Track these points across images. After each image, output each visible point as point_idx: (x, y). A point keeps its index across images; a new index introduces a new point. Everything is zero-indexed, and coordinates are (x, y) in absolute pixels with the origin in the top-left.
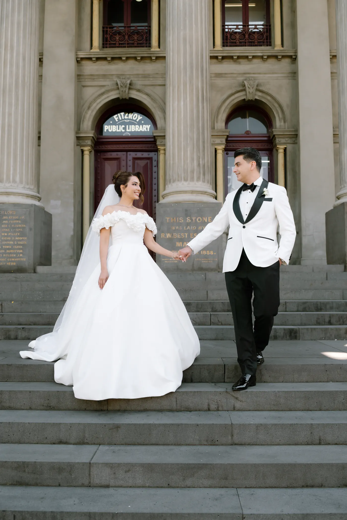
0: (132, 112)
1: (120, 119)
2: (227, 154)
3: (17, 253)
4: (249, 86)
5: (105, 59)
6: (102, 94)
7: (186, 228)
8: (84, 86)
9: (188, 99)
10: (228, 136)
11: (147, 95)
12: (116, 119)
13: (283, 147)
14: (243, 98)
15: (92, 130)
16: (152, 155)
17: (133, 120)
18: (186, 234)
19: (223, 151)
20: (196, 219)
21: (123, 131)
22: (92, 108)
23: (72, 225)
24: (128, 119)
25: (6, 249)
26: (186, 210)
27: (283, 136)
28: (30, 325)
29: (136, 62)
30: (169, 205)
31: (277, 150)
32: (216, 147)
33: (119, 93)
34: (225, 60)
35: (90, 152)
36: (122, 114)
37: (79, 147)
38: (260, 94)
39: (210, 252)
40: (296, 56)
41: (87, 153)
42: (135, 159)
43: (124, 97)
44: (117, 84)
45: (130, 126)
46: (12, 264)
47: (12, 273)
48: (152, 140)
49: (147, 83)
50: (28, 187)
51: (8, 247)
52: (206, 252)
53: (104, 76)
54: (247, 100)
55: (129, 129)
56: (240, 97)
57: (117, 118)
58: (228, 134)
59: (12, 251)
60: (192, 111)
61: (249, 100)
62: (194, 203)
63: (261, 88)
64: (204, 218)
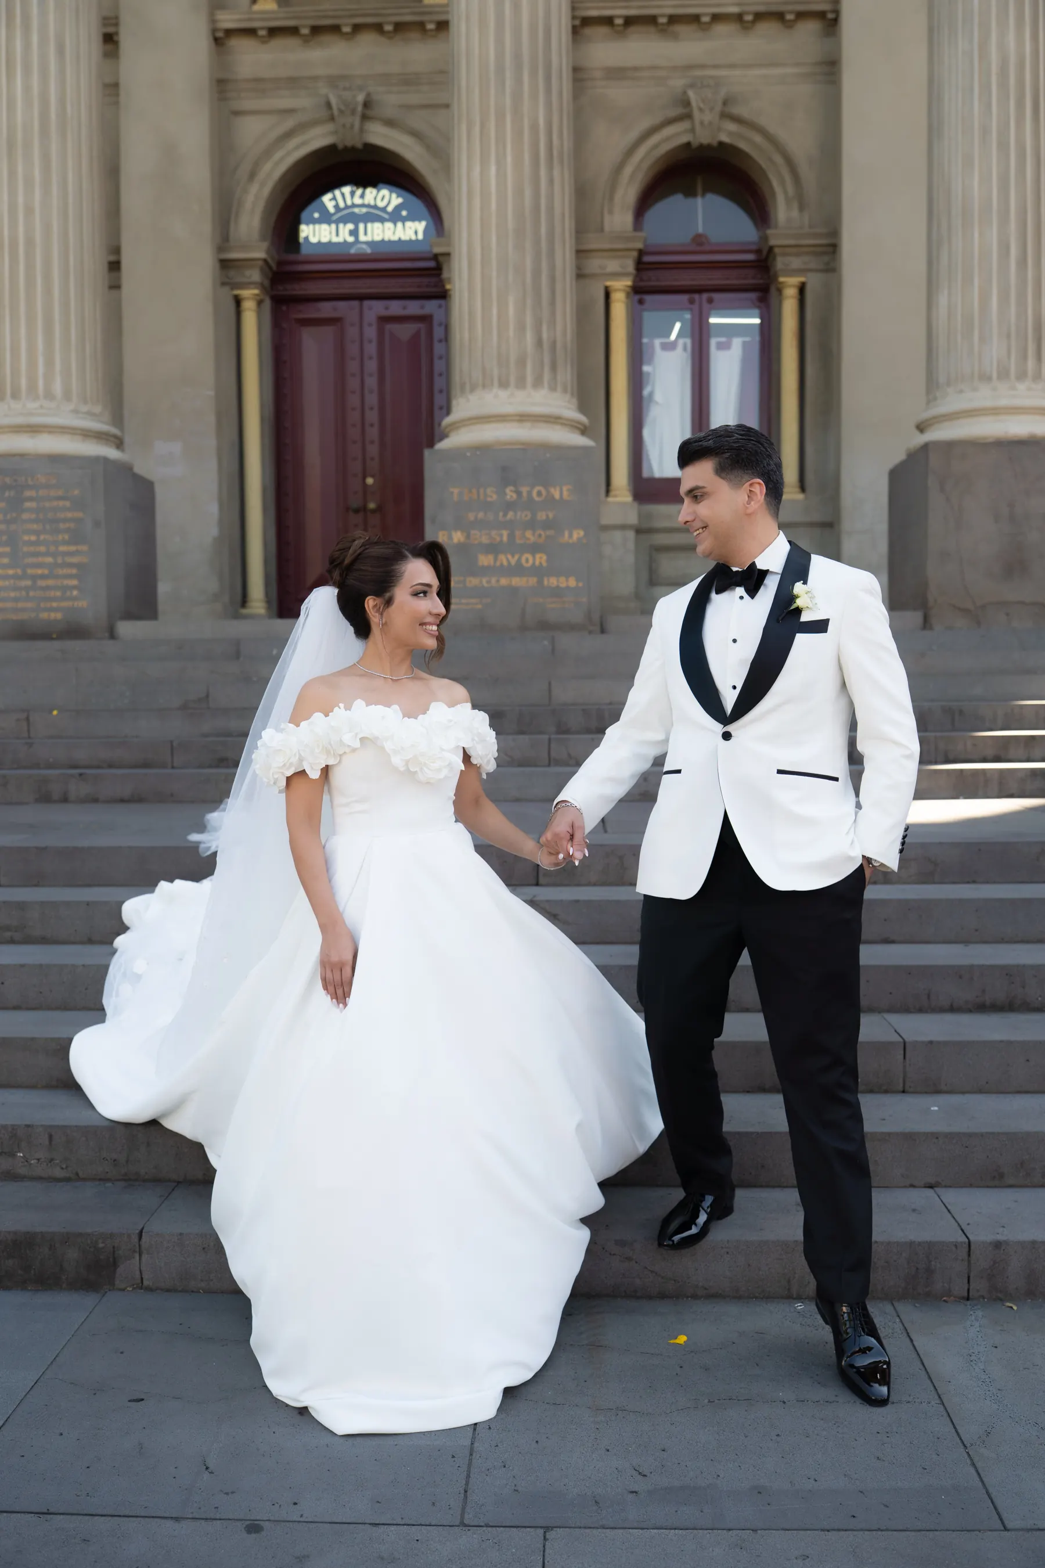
0: (374, 185)
1: (342, 205)
2: (641, 302)
3: (64, 589)
4: (702, 105)
5: (293, 31)
6: (288, 135)
7: (505, 515)
8: (237, 113)
9: (509, 159)
10: (641, 253)
11: (415, 134)
12: (330, 206)
13: (795, 281)
14: (684, 139)
15: (263, 238)
16: (430, 307)
17: (375, 207)
18: (505, 533)
19: (628, 295)
20: (529, 493)
21: (351, 239)
22: (262, 174)
23: (214, 509)
24: (363, 206)
25: (34, 578)
26: (504, 469)
27: (797, 249)
28: (98, 767)
29: (382, 40)
30: (458, 453)
31: (780, 291)
32: (608, 283)
33: (336, 132)
34: (632, 29)
35: (260, 303)
36: (347, 190)
37: (227, 289)
38: (732, 127)
39: (567, 581)
40: (837, 12)
41: (249, 309)
42: (384, 320)
43: (349, 143)
44: (329, 105)
45: (369, 225)
46: (53, 615)
47: (52, 639)
48: (432, 264)
49: (414, 99)
50: (85, 408)
51: (40, 572)
52: (558, 581)
53: (293, 83)
54: (695, 144)
55: (366, 233)
56: (675, 136)
57: (333, 203)
58: (640, 245)
59: (50, 582)
60: (519, 192)
61: (701, 147)
62: (527, 448)
63: (736, 110)
64: (552, 490)
